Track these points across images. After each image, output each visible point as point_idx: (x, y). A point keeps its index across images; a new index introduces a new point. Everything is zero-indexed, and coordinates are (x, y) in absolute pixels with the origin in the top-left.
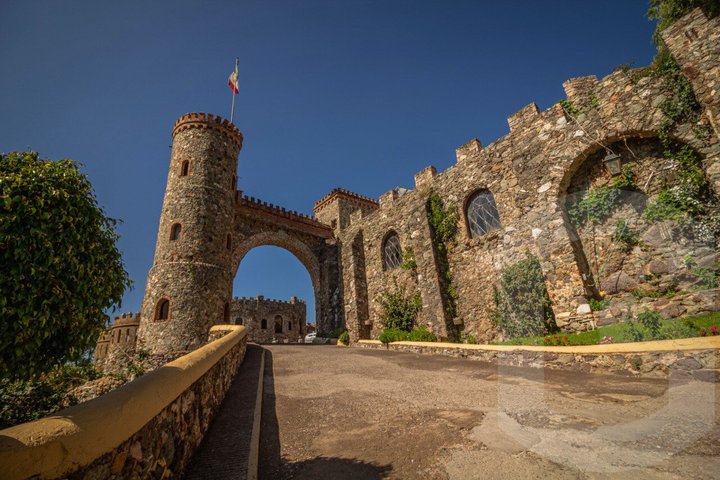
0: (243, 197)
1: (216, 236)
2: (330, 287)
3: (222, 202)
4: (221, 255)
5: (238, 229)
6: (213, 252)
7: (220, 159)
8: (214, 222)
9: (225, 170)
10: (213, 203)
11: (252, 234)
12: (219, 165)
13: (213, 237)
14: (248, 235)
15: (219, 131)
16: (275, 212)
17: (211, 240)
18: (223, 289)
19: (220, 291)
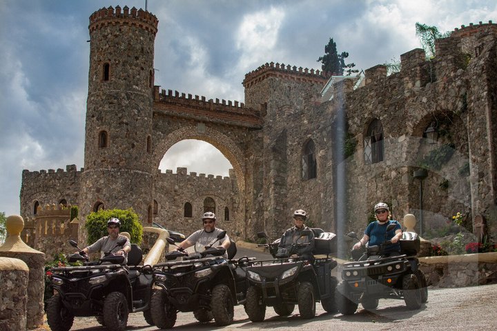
0: (160, 92)
1: (137, 142)
2: (255, 187)
3: (141, 105)
4: (143, 160)
5: (156, 127)
6: (136, 158)
7: (137, 58)
8: (135, 127)
9: (142, 69)
10: (133, 108)
11: (170, 131)
12: (137, 65)
13: (135, 143)
14: (166, 132)
15: (135, 24)
16: (194, 104)
17: (133, 146)
18: (146, 193)
19: (144, 195)
